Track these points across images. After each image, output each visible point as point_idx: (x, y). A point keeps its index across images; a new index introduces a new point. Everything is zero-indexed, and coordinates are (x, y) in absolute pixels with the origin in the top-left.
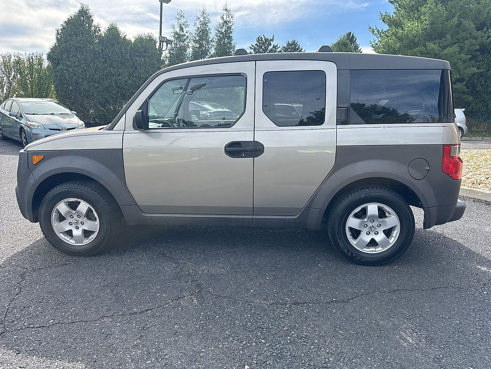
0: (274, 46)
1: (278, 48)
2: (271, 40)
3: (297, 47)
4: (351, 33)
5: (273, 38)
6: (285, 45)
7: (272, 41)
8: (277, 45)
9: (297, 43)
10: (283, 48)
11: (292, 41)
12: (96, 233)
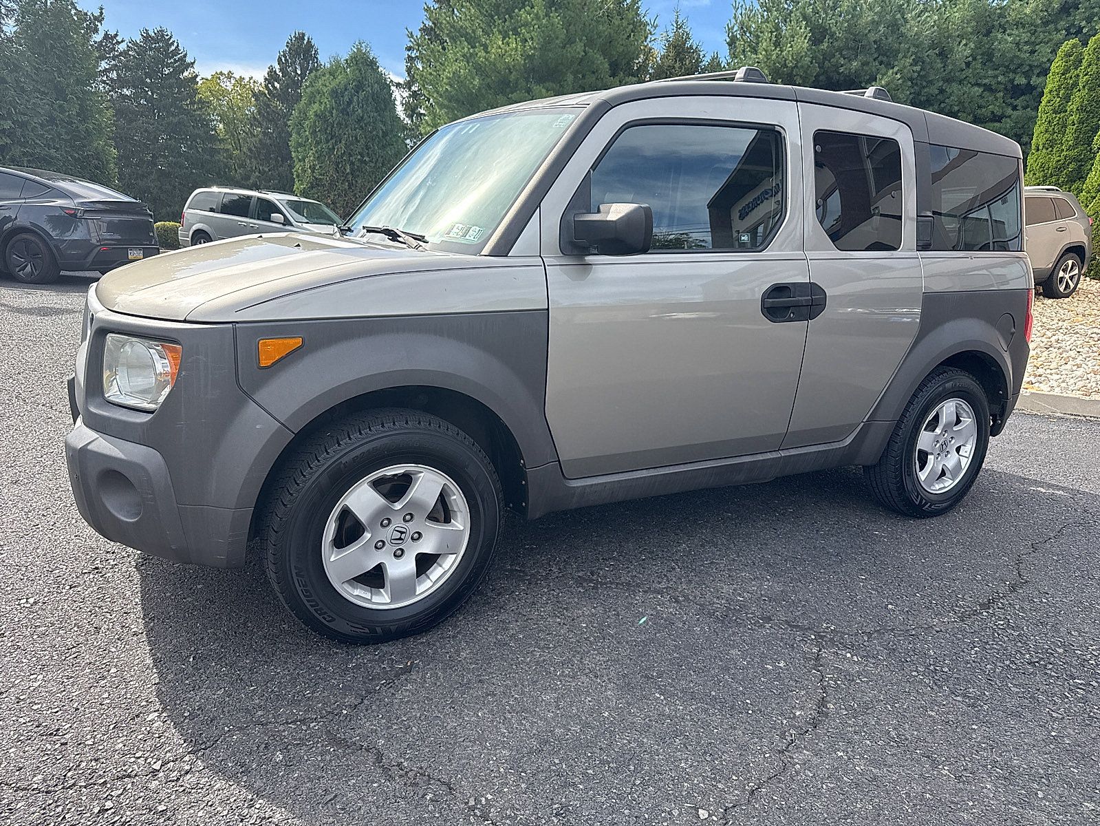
0: (106, 36)
1: (118, 43)
2: (96, 18)
3: (173, 48)
4: (304, 35)
5: (101, 13)
6: (138, 39)
7: (100, 22)
8: (116, 35)
9: (171, 37)
10: (134, 44)
11: (156, 32)
12: (456, 558)
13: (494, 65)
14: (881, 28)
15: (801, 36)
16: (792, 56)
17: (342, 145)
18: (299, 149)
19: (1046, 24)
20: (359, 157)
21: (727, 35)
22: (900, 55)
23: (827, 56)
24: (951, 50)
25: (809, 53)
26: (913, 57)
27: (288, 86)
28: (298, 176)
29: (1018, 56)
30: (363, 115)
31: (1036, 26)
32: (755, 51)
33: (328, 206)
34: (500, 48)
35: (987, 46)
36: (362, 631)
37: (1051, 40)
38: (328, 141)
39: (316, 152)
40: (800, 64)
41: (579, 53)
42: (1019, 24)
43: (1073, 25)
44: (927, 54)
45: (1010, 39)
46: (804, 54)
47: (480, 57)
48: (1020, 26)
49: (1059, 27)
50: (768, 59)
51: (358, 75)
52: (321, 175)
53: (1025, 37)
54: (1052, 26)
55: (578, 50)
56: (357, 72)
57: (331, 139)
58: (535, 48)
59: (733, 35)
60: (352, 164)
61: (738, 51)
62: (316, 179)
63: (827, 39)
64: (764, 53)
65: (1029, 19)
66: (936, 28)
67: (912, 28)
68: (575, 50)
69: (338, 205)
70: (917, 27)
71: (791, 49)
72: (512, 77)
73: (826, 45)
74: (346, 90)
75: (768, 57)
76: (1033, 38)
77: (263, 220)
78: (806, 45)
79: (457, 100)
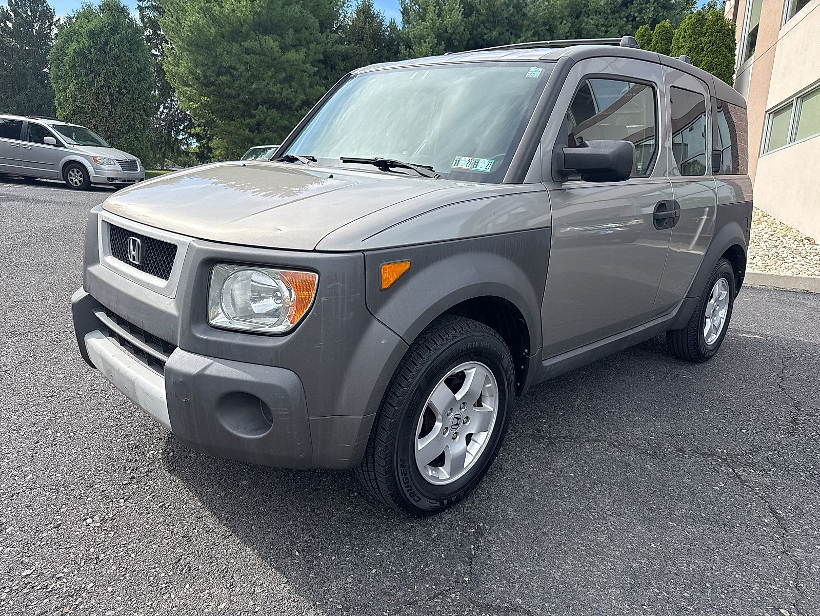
12: (488, 434)
13: (228, 18)
14: (511, 8)
15: (457, 10)
16: (451, 25)
17: (101, 78)
18: (59, 81)
19: (613, 13)
20: (117, 89)
21: (400, 6)
22: (524, 29)
23: (475, 27)
24: (556, 27)
25: (462, 23)
26: (533, 31)
27: (20, 25)
28: (60, 104)
29: (597, 34)
30: (120, 54)
31: (608, 14)
32: (424, 20)
33: (91, 129)
34: (233, 4)
35: (578, 26)
36: (435, 505)
37: (617, 24)
38: (87, 75)
39: (77, 84)
40: (457, 31)
41: (297, 13)
42: (597, 12)
43: (630, 15)
44: (541, 29)
45: (592, 22)
46: (459, 24)
47: (215, 11)
48: (598, 13)
49: (622, 16)
50: (434, 26)
51: (112, 19)
52: (82, 103)
53: (602, 21)
54: (617, 14)
55: (295, 10)
56: (111, 17)
57: (90, 73)
58: (262, 7)
59: (405, 7)
60: (111, 95)
61: (411, 18)
62: (79, 107)
63: (474, 14)
64: (430, 21)
65: (603, 9)
66: (546, 11)
67: (530, 11)
68: (294, 10)
69: (100, 129)
70: (534, 9)
71: (450, 20)
72: (244, 29)
73: (474, 18)
74: (102, 31)
75: (434, 24)
76: (606, 22)
77: (35, 141)
78: (460, 17)
79: (196, 44)
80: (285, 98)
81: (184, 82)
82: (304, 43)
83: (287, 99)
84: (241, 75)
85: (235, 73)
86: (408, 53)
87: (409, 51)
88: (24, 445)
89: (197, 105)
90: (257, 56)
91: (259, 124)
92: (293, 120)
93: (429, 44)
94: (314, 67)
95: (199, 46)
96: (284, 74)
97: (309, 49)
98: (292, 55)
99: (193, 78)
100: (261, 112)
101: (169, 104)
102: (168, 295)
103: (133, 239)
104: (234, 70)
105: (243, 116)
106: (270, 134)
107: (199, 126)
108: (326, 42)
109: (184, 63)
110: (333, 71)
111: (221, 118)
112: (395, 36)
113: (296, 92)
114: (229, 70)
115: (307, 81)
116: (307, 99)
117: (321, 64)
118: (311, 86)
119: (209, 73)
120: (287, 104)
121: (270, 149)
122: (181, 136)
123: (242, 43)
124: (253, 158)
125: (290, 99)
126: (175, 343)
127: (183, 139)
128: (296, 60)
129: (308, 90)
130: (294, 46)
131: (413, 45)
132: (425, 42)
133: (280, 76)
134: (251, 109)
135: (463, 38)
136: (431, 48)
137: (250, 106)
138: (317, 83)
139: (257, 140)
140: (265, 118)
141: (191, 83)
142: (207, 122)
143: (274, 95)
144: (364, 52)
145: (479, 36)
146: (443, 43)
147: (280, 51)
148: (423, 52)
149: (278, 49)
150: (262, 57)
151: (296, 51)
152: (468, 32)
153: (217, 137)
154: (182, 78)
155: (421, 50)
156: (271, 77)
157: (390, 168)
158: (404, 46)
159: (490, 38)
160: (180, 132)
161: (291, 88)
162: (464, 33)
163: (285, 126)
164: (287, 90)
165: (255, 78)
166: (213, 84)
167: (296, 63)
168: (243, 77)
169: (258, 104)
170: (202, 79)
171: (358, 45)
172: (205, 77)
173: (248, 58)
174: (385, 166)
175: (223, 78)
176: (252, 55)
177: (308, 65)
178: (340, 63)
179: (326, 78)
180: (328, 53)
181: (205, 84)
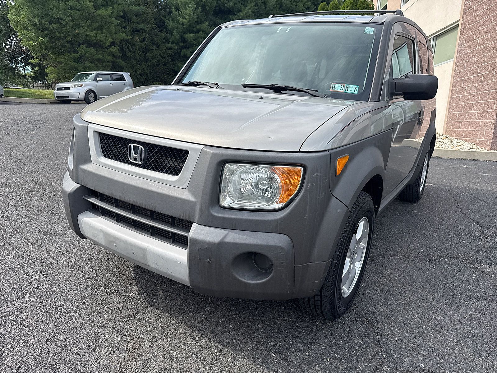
12: (362, 261)
80: (99, 40)
81: (25, 27)
82: (110, 4)
83: (100, 41)
84: (67, 24)
85: (63, 22)
86: (178, 13)
87: (178, 12)
88: (33, 300)
89: (35, 44)
90: (78, 12)
91: (81, 57)
92: (104, 55)
93: (191, 8)
94: (117, 20)
95: (35, 3)
96: (97, 24)
97: (113, 8)
98: (102, 12)
99: (31, 25)
100: (82, 50)
101: (9, 42)
102: (180, 186)
103: (133, 146)
104: (62, 20)
105: (69, 52)
106: (89, 64)
107: (37, 58)
108: (124, 4)
109: (23, 14)
110: (130, 23)
111: (54, 53)
112: (168, 2)
113: (106, 36)
114: (58, 20)
115: (113, 29)
116: (113, 41)
117: (121, 18)
118: (116, 33)
119: (43, 21)
120: (100, 44)
121: (91, 74)
122: (19, 64)
123: (67, 2)
124: (79, 80)
125: (102, 41)
126: (192, 220)
127: (20, 66)
128: (105, 15)
129: (114, 36)
130: (103, 6)
131: (180, 8)
132: (189, 7)
133: (95, 25)
134: (75, 47)
135: (212, 5)
136: (193, 11)
137: (74, 45)
138: (120, 31)
139: (80, 68)
140: (86, 53)
141: (30, 28)
142: (42, 56)
143: (91, 38)
144: (149, 11)
145: (222, 4)
146: (200, 8)
147: (94, 8)
148: (187, 13)
149: (92, 7)
150: (82, 12)
151: (105, 9)
152: (215, 2)
153: (50, 66)
154: (23, 24)
155: (186, 12)
156: (88, 26)
157: (281, 91)
158: (175, 9)
159: (228, 6)
160: (19, 62)
161: (102, 34)
162: (213, 2)
163: (99, 59)
164: (100, 35)
165: (78, 26)
166: (46, 29)
167: (104, 17)
168: (68, 25)
169: (80, 44)
170: (38, 25)
171: (145, 7)
172: (41, 24)
173: (71, 12)
174: (278, 90)
175: (54, 25)
176: (74, 10)
177: (113, 19)
178: (134, 18)
179: (125, 28)
180: (125, 11)
181: (41, 29)
